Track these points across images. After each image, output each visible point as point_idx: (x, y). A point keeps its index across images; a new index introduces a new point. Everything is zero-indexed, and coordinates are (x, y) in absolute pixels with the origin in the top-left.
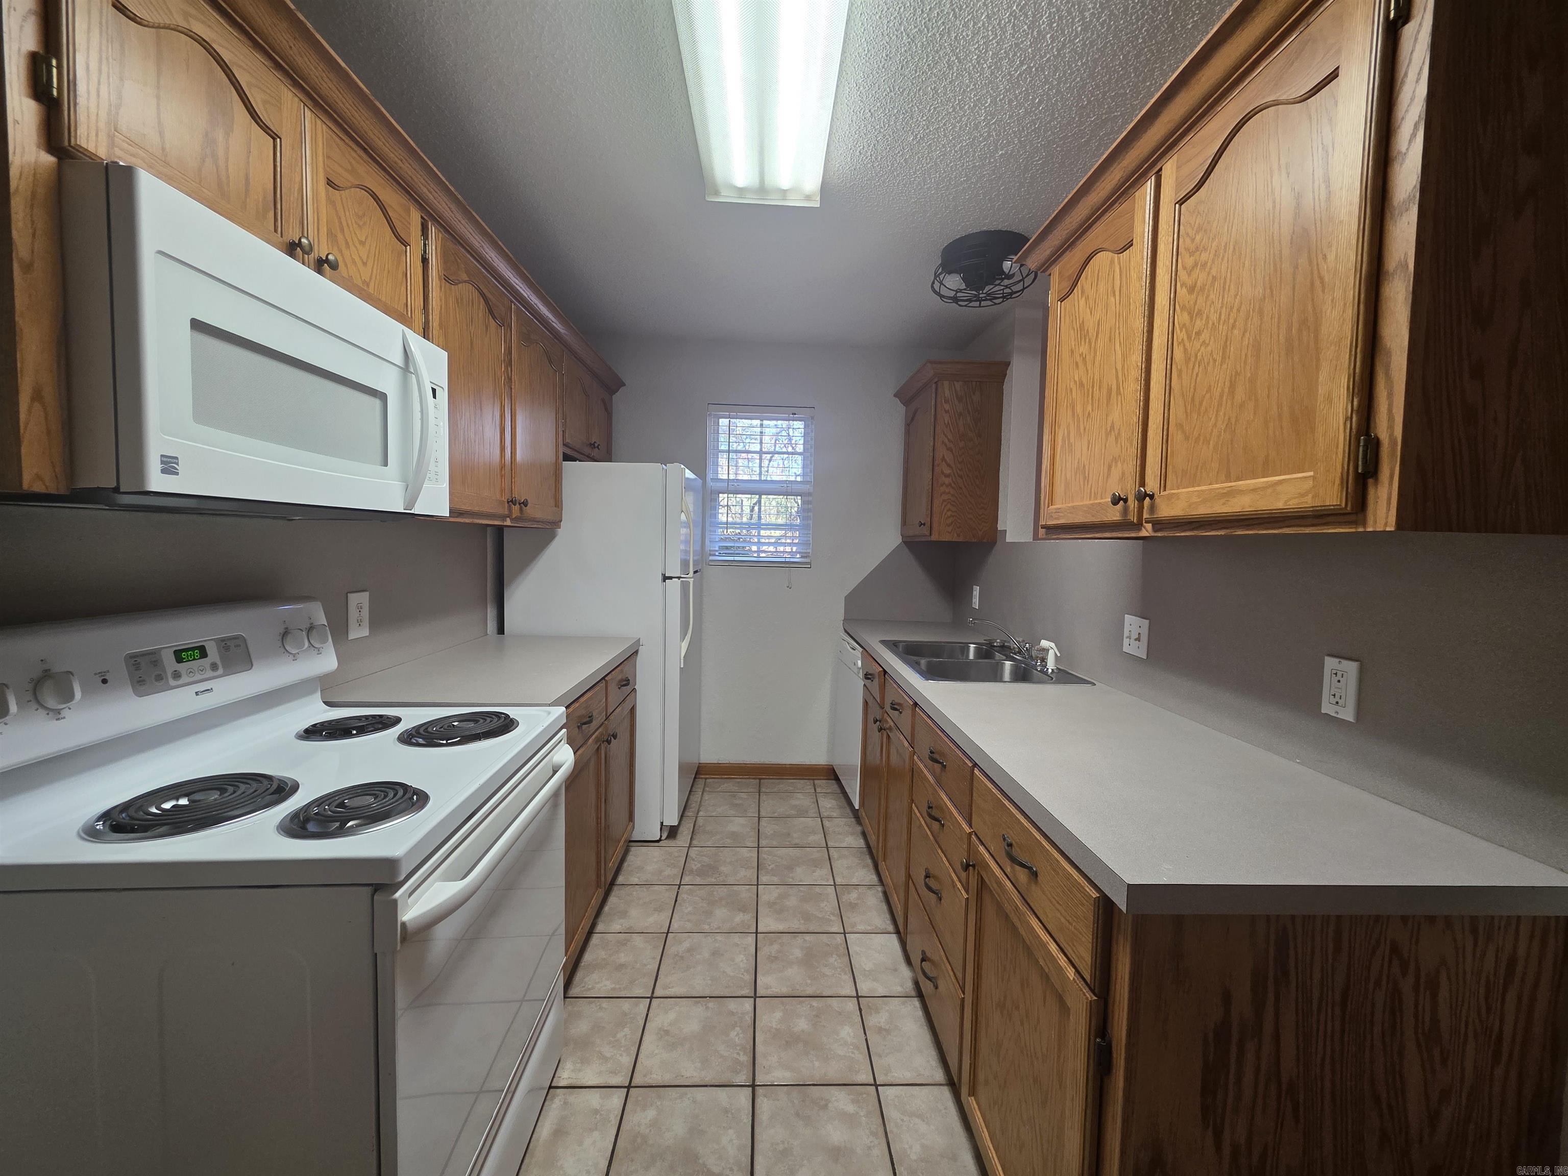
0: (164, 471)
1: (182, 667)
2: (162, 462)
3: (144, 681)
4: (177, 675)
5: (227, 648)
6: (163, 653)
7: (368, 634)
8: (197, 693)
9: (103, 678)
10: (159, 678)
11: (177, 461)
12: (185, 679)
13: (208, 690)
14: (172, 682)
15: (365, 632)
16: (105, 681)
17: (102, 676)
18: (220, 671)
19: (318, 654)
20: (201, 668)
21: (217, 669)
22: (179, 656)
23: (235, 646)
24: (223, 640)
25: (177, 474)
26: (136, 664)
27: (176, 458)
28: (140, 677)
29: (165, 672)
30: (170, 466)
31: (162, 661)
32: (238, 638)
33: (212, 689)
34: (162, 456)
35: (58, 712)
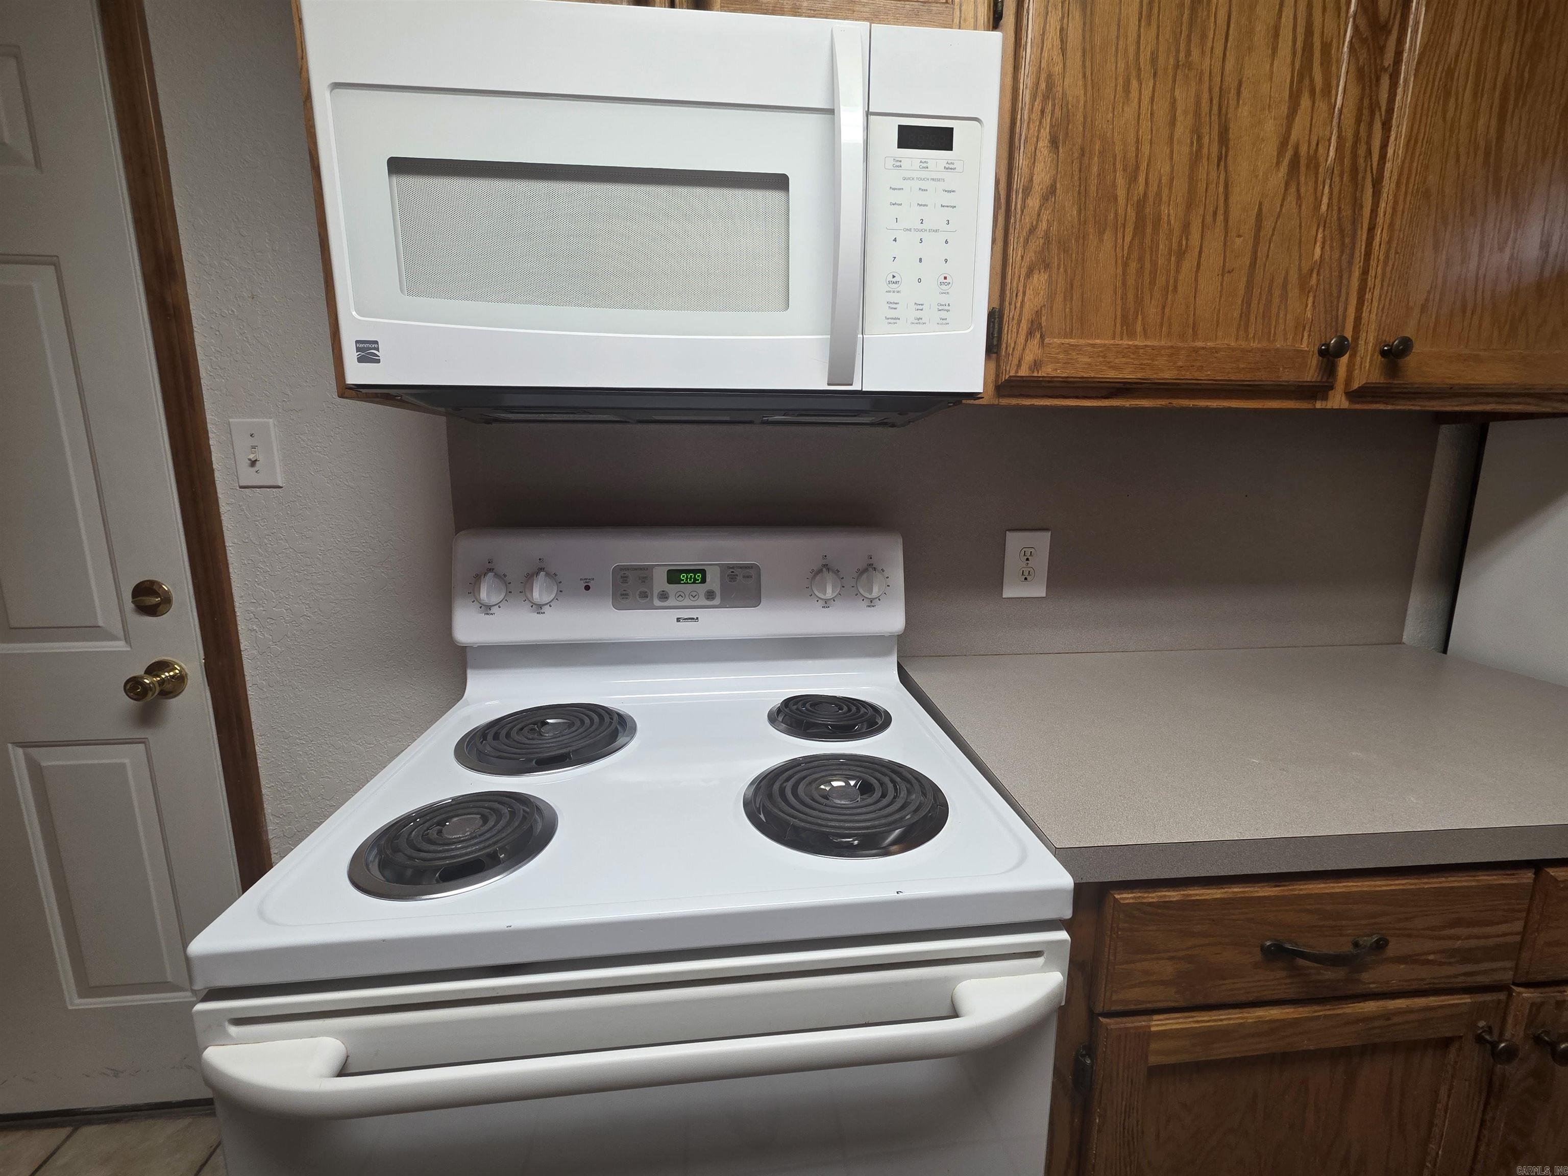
0: (361, 360)
1: (672, 589)
2: (358, 350)
3: (627, 595)
4: (664, 596)
5: (733, 578)
6: (656, 571)
7: (1044, 595)
8: (678, 620)
9: (587, 584)
10: (644, 595)
11: (376, 346)
12: (671, 602)
13: (693, 619)
14: (657, 602)
15: (1039, 590)
16: (587, 588)
17: (586, 582)
18: (717, 601)
19: (869, 606)
20: (694, 594)
21: (713, 599)
22: (674, 577)
23: (744, 577)
24: (730, 567)
25: (378, 361)
26: (624, 577)
27: (376, 342)
28: (624, 590)
29: (651, 589)
30: (368, 353)
31: (652, 579)
32: (752, 568)
33: (697, 618)
34: (357, 342)
35: (540, 606)
